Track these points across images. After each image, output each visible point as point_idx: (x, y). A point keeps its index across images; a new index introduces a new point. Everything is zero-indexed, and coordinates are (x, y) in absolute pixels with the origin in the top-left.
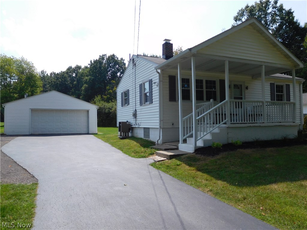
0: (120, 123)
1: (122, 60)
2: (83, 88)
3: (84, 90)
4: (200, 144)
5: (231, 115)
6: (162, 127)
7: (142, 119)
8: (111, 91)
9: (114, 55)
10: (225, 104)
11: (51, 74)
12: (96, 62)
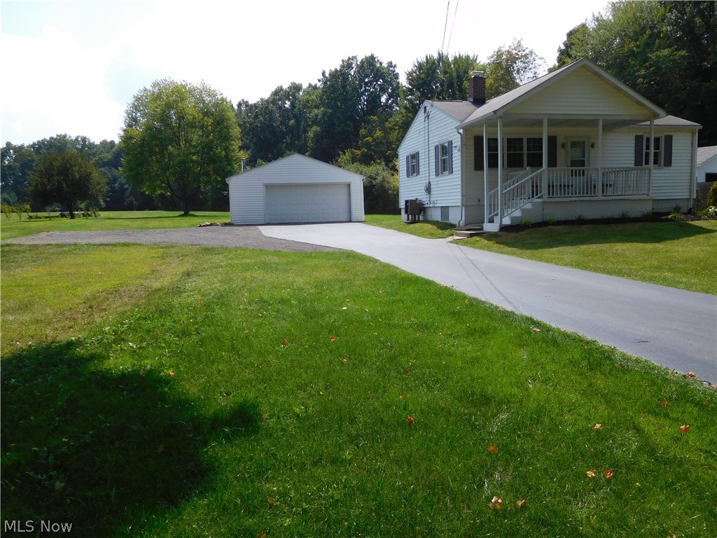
0: (407, 202)
1: (391, 67)
2: (311, 134)
3: (312, 138)
4: (507, 221)
5: (549, 186)
6: (465, 204)
7: (439, 195)
8: (369, 139)
9: (372, 58)
10: (541, 174)
11: (239, 105)
12: (334, 74)
